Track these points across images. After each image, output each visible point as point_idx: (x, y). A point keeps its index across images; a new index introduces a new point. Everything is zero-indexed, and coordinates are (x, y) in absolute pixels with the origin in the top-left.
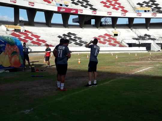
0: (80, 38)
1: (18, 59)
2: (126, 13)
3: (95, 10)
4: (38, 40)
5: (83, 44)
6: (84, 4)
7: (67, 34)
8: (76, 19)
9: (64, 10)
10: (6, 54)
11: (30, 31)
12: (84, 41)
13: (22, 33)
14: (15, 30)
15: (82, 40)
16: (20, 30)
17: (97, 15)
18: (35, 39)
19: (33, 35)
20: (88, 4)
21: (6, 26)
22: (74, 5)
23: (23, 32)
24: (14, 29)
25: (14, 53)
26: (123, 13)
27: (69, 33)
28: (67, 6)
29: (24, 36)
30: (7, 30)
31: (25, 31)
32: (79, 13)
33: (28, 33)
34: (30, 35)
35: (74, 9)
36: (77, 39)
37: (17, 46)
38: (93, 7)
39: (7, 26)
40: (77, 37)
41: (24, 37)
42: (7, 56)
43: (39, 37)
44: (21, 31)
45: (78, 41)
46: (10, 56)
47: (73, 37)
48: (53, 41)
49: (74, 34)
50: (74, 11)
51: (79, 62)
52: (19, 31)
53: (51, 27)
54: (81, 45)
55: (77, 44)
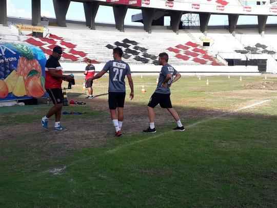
0: (143, 50)
1: (39, 83)
2: (225, 6)
4: (72, 51)
5: (149, 59)
7: (122, 42)
8: (137, 15)
10: (19, 74)
11: (59, 36)
12: (150, 55)
13: (45, 39)
14: (34, 34)
15: (148, 52)
16: (42, 33)
17: (173, 9)
18: (67, 50)
19: (63, 43)
21: (18, 27)
23: (48, 37)
24: (31, 32)
25: (33, 72)
26: (219, 6)
27: (126, 41)
29: (49, 45)
30: (21, 34)
31: (51, 35)
32: (143, 5)
33: (55, 40)
34: (58, 43)
36: (138, 51)
37: (38, 60)
39: (20, 26)
40: (139, 47)
41: (49, 47)
42: (21, 77)
43: (74, 46)
44: (44, 36)
45: (141, 55)
46: (25, 78)
47: (132, 47)
48: (98, 53)
49: (133, 43)
50: (135, 2)
51: (143, 90)
52: (40, 35)
53: (94, 29)
54: (146, 61)
55: (139, 59)
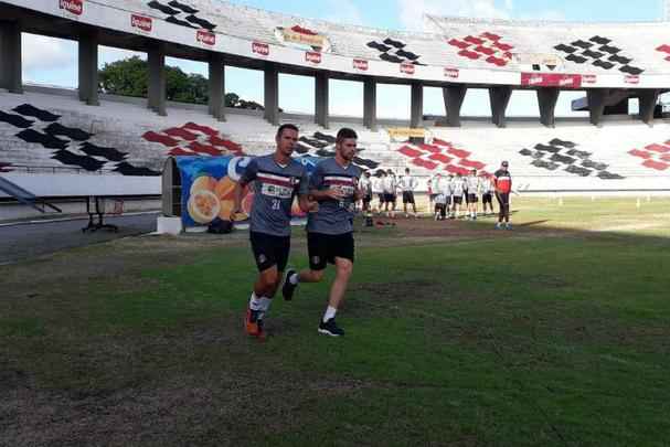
0: (584, 155)
3: (636, 72)
4: (464, 162)
5: (592, 169)
6: (604, 59)
7: (548, 145)
8: (580, 100)
9: (539, 80)
11: (447, 140)
12: (595, 163)
13: (426, 147)
15: (592, 158)
16: (423, 139)
18: (456, 161)
19: (451, 150)
20: (615, 58)
21: (389, 132)
22: (572, 63)
23: (431, 143)
24: (407, 138)
27: (556, 142)
28: (551, 67)
29: (430, 154)
30: (393, 141)
31: (435, 140)
32: (584, 85)
33: (440, 147)
34: (444, 151)
35: (570, 76)
36: (574, 157)
38: (631, 64)
39: (392, 130)
40: (576, 151)
41: (430, 157)
43: (467, 154)
44: (426, 142)
45: (578, 163)
47: (563, 151)
49: (568, 144)
50: (570, 81)
52: (419, 141)
53: (504, 127)
54: (585, 173)
55: (573, 170)
